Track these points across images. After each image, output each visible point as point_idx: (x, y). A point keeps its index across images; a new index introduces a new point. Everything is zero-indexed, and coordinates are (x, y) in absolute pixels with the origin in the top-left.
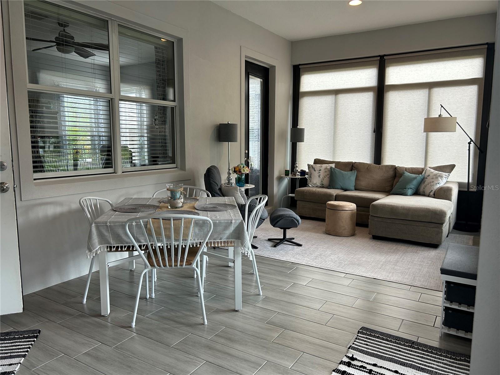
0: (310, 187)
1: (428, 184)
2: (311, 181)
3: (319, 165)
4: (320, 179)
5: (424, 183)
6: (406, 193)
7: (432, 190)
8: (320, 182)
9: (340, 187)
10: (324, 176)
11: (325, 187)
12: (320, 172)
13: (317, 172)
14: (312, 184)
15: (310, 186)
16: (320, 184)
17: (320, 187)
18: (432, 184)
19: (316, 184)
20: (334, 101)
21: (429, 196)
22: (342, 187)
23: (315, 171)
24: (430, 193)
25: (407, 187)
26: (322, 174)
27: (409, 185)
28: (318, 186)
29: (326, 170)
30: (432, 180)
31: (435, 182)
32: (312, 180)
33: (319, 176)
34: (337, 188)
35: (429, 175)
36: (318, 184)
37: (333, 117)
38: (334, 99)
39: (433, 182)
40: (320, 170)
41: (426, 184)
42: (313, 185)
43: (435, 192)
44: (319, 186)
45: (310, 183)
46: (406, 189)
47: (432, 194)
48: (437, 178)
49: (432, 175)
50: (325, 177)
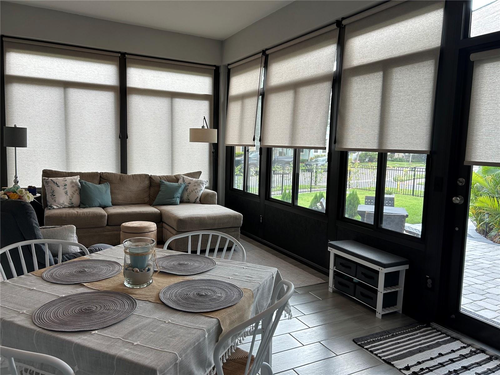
0: (54, 209)
1: (192, 192)
2: (55, 201)
3: (61, 178)
4: (68, 197)
5: (187, 191)
6: (175, 202)
7: (198, 197)
8: (68, 200)
9: (98, 205)
10: (72, 192)
11: (74, 206)
12: (65, 187)
13: (62, 188)
14: (57, 205)
15: (55, 207)
16: (69, 203)
17: (69, 207)
18: (196, 191)
19: (63, 204)
20: (63, 96)
21: (195, 203)
22: (101, 203)
23: (58, 186)
24: (196, 199)
25: (175, 196)
26: (70, 190)
27: (177, 194)
28: (65, 206)
29: (73, 184)
30: (195, 188)
31: (198, 188)
32: (57, 199)
33: (66, 193)
34: (94, 206)
35: (190, 183)
36: (66, 204)
37: (63, 116)
38: (63, 93)
39: (196, 189)
40: (65, 185)
41: (190, 192)
42: (59, 206)
43: (200, 198)
44: (67, 206)
45: (55, 204)
46: (174, 198)
47: (198, 200)
48: (199, 185)
49: (193, 183)
50: (74, 194)
